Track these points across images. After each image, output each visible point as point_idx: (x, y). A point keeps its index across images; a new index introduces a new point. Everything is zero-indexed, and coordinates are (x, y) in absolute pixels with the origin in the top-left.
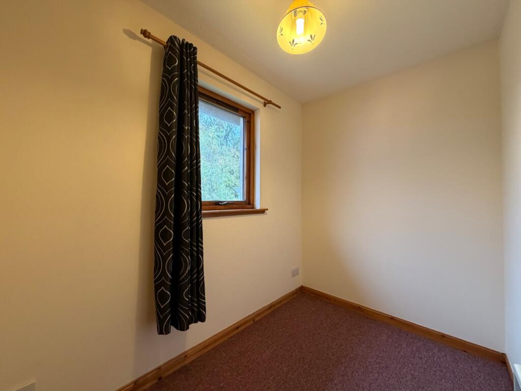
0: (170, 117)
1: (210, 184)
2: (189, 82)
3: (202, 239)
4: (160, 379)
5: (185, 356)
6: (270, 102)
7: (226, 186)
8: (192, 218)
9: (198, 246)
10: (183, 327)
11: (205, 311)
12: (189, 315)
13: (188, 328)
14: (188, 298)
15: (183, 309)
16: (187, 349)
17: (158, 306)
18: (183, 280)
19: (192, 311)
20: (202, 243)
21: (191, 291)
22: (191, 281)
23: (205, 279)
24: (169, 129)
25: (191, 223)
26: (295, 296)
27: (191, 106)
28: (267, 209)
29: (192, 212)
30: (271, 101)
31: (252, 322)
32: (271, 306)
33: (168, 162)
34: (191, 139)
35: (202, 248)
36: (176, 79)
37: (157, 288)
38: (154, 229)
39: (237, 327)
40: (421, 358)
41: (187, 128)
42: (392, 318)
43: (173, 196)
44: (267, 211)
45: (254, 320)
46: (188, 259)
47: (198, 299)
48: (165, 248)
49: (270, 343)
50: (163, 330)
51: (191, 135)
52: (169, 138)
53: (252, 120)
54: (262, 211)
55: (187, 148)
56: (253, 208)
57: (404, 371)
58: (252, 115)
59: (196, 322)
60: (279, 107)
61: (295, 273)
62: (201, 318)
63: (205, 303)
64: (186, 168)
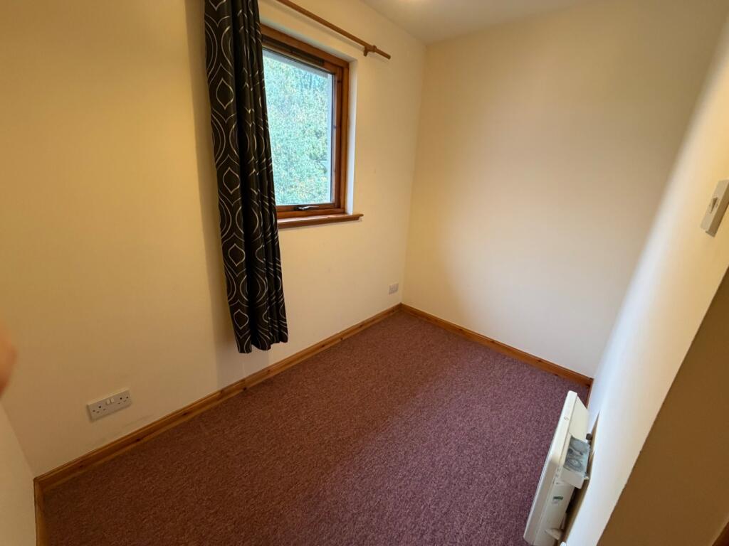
0: (225, 96)
1: (286, 154)
2: (247, 31)
3: (279, 258)
4: (245, 389)
5: (268, 370)
6: (374, 49)
7: (311, 157)
8: (265, 234)
9: (275, 267)
10: (264, 346)
11: (287, 332)
12: (269, 336)
13: (270, 348)
14: (268, 320)
15: (262, 330)
16: (271, 364)
17: (236, 328)
18: (261, 302)
19: (273, 332)
20: (280, 263)
21: (270, 313)
22: (270, 303)
23: (285, 301)
24: (226, 114)
25: (265, 240)
26: (391, 314)
27: (253, 74)
28: (362, 215)
29: (265, 227)
30: (374, 47)
31: (340, 340)
32: (361, 325)
33: (229, 163)
34: (258, 128)
35: (280, 268)
36: (228, 29)
37: (233, 310)
38: (221, 247)
39: (322, 345)
40: (509, 380)
41: (250, 111)
42: (493, 342)
43: (240, 208)
44: (362, 218)
45: (342, 339)
46: (265, 281)
47: (278, 320)
48: (237, 269)
49: (357, 361)
50: (244, 349)
51: (257, 120)
52: (227, 128)
53: (345, 78)
54: (356, 218)
55: (253, 142)
56: (344, 212)
57: (488, 390)
58: (345, 70)
59: (278, 342)
60: (388, 57)
61: (393, 290)
62: (283, 338)
63: (286, 325)
64: (254, 171)
